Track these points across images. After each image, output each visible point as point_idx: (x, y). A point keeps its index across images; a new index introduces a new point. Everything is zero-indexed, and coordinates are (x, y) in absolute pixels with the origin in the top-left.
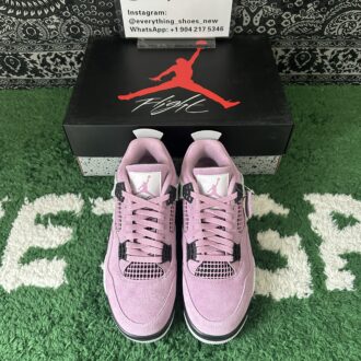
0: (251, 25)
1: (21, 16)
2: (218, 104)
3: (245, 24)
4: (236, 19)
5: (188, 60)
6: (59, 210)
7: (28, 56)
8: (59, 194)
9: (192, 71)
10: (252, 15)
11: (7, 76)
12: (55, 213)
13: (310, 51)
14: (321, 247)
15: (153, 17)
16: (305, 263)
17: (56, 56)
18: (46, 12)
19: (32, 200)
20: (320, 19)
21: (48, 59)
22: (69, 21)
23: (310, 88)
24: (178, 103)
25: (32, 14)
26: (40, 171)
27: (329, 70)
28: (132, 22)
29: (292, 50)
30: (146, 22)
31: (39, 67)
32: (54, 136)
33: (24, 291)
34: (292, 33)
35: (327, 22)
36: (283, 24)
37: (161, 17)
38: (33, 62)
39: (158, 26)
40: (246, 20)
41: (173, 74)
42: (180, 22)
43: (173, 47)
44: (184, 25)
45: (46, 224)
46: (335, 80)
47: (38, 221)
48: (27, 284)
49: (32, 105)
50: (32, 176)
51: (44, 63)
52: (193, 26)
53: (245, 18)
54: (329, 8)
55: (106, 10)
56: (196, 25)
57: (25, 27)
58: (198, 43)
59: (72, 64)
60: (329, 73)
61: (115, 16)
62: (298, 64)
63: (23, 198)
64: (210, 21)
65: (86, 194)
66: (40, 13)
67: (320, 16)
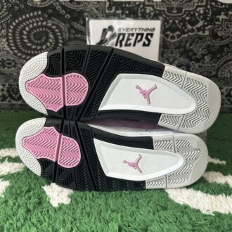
10: (171, 63)
11: (10, 101)
36: (191, 69)
67: (214, 64)
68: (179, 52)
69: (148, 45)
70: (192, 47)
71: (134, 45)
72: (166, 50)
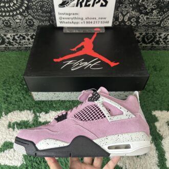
0: (123, 21)
1: (1, 15)
2: (108, 64)
3: (120, 20)
4: (116, 18)
5: (90, 38)
6: (21, 120)
7: (5, 35)
8: (21, 111)
9: (92, 45)
10: (124, 16)
12: (19, 122)
13: (153, 34)
15: (72, 16)
17: (20, 35)
18: (15, 13)
19: (6, 114)
21: (16, 37)
22: (27, 18)
23: (152, 52)
24: (86, 63)
25: (7, 14)
26: (11, 97)
27: (162, 44)
28: (61, 18)
29: (144, 33)
30: (68, 18)
31: (11, 41)
32: (19, 77)
34: (144, 25)
35: (163, 20)
36: (140, 20)
37: (76, 16)
38: (8, 38)
39: (74, 21)
40: (121, 18)
41: (83, 47)
42: (86, 19)
43: (82, 32)
44: (88, 20)
45: (14, 128)
46: (164, 49)
47: (9, 126)
48: (2, 164)
49: (8, 60)
50: (7, 100)
51: (14, 39)
52: (93, 21)
53: (120, 18)
54: (164, 12)
55: (47, 12)
56: (94, 20)
57: (3, 21)
58: (95, 30)
59: (28, 39)
60: (162, 45)
61: (51, 16)
62: (146, 40)
63: (2, 112)
64: (102, 18)
65: (35, 111)
66: (11, 14)
67: (160, 17)
68: (132, 7)
69: (105, 6)
70: (143, 3)
71: (93, 6)
72: (121, 5)
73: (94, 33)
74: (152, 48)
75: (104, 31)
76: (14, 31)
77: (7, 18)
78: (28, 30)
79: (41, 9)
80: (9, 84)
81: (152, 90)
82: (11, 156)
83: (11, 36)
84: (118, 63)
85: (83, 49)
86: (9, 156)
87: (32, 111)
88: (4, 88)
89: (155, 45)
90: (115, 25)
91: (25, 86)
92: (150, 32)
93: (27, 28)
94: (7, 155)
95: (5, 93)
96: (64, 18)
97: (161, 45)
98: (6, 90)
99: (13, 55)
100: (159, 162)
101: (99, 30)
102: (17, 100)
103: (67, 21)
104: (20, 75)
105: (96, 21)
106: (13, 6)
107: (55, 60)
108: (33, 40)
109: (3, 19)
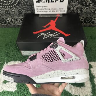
0: (73, 10)
1: (4, 8)
3: (71, 10)
4: (69, 8)
5: (54, 21)
7: (6, 19)
8: (15, 61)
10: (73, 7)
11: (1, 24)
13: (90, 18)
14: (95, 79)
15: (44, 8)
16: (90, 85)
17: (15, 19)
18: (12, 6)
19: (7, 63)
20: (94, 9)
21: (13, 20)
22: (18, 9)
23: (90, 28)
24: (51, 35)
25: (8, 7)
28: (37, 9)
29: (85, 17)
30: (42, 9)
31: (10, 22)
32: (14, 42)
33: (4, 92)
34: (85, 13)
36: (83, 10)
37: (46, 8)
38: (8, 21)
39: (45, 10)
41: (50, 25)
42: (52, 9)
43: (49, 17)
44: (53, 10)
48: (5, 90)
50: (7, 55)
52: (55, 10)
53: (71, 8)
55: (29, 6)
56: (56, 10)
57: (5, 11)
58: (57, 15)
59: (19, 21)
61: (32, 8)
62: (86, 21)
63: (4, 62)
64: (61, 9)
65: (23, 61)
66: (10, 7)
68: (78, 2)
69: (63, 2)
71: (56, 2)
72: (71, 1)
73: (56, 17)
74: (90, 26)
75: (62, 16)
76: (11, 17)
77: (7, 9)
78: (19, 16)
79: (26, 4)
80: (8, 46)
81: (89, 50)
82: (9, 86)
83: (10, 19)
84: (70, 35)
85: (50, 27)
86: (8, 86)
87: (21, 61)
88: (6, 48)
89: (91, 24)
90: (68, 13)
91: (18, 47)
92: (89, 16)
93: (18, 15)
94: (7, 85)
95: (7, 51)
96: (39, 9)
97: (95, 24)
98: (7, 49)
99: (11, 30)
100: (92, 91)
101: (59, 15)
102: (13, 55)
103: (41, 10)
104: (15, 41)
105: (57, 10)
106: (11, 2)
107: (34, 33)
108: (22, 22)
109: (5, 10)
